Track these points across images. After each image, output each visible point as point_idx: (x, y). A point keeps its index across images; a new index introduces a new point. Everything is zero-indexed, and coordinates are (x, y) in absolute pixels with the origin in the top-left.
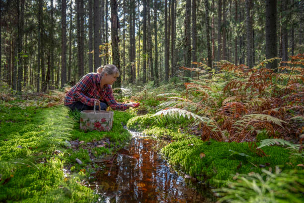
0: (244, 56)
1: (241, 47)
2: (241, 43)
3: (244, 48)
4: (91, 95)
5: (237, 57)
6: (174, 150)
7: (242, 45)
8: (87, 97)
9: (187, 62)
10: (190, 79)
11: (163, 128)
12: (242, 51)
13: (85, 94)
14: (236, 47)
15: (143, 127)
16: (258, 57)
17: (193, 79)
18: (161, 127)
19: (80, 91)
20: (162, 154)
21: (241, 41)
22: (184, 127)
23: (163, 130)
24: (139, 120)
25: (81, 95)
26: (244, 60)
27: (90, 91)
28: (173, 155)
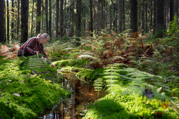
0: (117, 19)
1: (114, 11)
2: (115, 9)
3: (116, 13)
4: (34, 49)
5: (111, 18)
6: (83, 73)
7: (115, 10)
8: (32, 50)
9: (77, 27)
10: (80, 38)
11: (72, 67)
12: (115, 15)
13: (31, 48)
14: (111, 11)
15: (61, 67)
16: (127, 19)
17: (82, 38)
18: (71, 66)
19: (29, 46)
20: (77, 76)
21: (114, 7)
22: (83, 66)
23: (73, 67)
24: (58, 63)
25: (29, 49)
26: (117, 21)
27: (34, 47)
28: (83, 75)
